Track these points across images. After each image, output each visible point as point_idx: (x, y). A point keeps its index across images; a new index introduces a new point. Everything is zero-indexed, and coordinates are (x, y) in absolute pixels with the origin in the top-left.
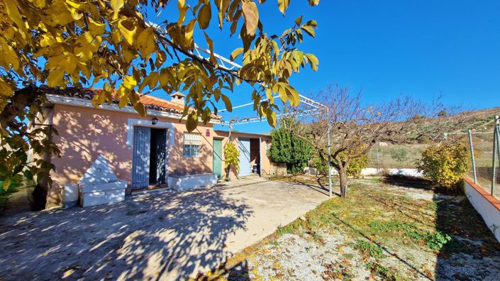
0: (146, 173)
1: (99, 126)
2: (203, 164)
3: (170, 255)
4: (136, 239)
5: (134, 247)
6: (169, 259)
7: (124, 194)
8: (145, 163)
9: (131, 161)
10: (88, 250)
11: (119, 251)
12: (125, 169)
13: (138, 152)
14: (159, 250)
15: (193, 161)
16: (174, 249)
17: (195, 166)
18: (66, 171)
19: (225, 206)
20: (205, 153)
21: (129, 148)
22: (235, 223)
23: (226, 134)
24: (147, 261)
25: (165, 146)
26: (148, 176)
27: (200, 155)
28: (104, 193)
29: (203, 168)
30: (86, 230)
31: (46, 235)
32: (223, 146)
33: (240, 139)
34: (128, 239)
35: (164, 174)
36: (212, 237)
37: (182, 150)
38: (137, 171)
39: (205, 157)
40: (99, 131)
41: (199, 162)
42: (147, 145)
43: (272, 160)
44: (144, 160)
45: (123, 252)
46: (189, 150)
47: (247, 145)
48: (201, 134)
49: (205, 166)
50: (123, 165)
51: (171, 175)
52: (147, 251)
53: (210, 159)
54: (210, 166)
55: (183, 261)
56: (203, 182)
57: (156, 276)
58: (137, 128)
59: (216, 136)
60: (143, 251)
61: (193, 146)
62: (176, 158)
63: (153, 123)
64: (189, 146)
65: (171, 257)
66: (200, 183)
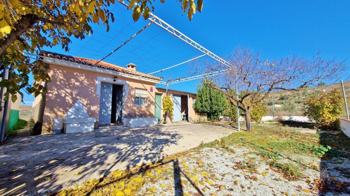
0: (109, 114)
1: (77, 81)
2: (148, 110)
3: (123, 154)
4: (101, 147)
5: (99, 151)
6: (122, 157)
7: (93, 126)
8: (108, 107)
9: (99, 106)
10: (67, 152)
11: (88, 152)
12: (94, 111)
13: (104, 100)
14: (115, 152)
15: (141, 108)
16: (126, 152)
17: (142, 111)
18: (55, 110)
19: (163, 134)
20: (149, 103)
21: (98, 96)
22: (170, 141)
23: (164, 90)
24: (107, 157)
25: (122, 97)
26: (110, 117)
27: (146, 105)
28: (80, 125)
29: (148, 113)
30: (67, 144)
31: (40, 145)
32: (162, 99)
33: (174, 95)
34: (95, 147)
35: (121, 116)
36: (153, 147)
37: (133, 100)
38: (103, 113)
39: (149, 105)
40: (77, 84)
41: (145, 109)
42: (110, 95)
43: (197, 111)
44: (108, 105)
45: (91, 153)
46: (138, 100)
47: (179, 99)
48: (146, 90)
49: (149, 112)
50: (94, 108)
51: (126, 117)
52: (108, 153)
53: (152, 107)
54: (153, 112)
55: (132, 157)
56: (148, 122)
57: (113, 164)
58: (103, 83)
59: (157, 92)
60: (104, 153)
61: (141, 98)
62: (129, 105)
63: (114, 81)
64: (138, 98)
65: (123, 156)
66: (146, 123)
